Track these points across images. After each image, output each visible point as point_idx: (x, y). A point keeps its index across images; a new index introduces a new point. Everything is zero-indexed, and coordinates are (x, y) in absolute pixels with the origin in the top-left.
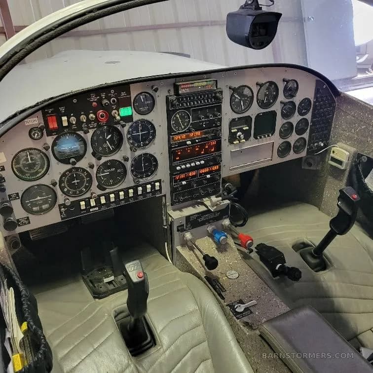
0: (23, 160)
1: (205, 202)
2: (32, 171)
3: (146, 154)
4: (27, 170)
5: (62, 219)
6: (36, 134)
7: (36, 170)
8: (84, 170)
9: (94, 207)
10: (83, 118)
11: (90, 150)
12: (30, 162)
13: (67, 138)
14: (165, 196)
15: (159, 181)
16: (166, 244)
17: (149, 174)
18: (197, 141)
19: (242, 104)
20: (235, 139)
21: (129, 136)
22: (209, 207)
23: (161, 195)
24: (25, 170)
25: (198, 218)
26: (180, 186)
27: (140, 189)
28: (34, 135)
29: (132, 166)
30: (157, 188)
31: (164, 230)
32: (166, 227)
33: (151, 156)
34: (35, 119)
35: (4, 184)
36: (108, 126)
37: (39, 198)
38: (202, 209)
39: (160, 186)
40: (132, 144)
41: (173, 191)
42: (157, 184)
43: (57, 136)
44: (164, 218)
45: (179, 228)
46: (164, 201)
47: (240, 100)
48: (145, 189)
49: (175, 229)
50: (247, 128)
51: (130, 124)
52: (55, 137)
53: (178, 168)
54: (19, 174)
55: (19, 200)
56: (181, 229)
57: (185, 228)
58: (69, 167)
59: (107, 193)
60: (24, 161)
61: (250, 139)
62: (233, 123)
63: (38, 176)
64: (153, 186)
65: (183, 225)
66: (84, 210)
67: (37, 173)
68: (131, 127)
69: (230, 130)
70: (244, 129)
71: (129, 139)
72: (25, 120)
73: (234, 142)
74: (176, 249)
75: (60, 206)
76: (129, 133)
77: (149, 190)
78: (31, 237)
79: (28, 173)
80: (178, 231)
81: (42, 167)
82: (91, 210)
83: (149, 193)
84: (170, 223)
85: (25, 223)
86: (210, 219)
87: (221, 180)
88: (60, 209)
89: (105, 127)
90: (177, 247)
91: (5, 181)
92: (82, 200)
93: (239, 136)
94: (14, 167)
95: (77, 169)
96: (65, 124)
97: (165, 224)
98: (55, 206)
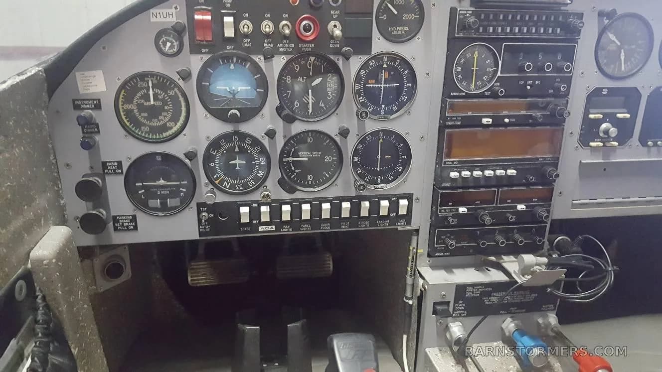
0: (139, 94)
1: (504, 265)
2: (155, 123)
3: (388, 133)
4: (145, 118)
5: (201, 234)
6: (169, 44)
7: (162, 123)
8: (256, 142)
9: (266, 224)
10: (267, 26)
11: (273, 100)
12: (152, 102)
13: (232, 66)
14: (417, 231)
15: (409, 197)
16: (405, 337)
17: (391, 178)
18: (507, 120)
19: (623, 58)
20: (595, 136)
21: (358, 87)
22: (513, 275)
23: (408, 228)
24: (142, 117)
25: (483, 294)
26: (453, 216)
27: (366, 204)
28: (165, 44)
29: (356, 152)
30: (402, 211)
31: (405, 307)
32: (410, 302)
33: (400, 139)
34: (170, 11)
35: (97, 138)
36: (319, 57)
37: (162, 182)
38: (496, 276)
39: (409, 208)
40: (363, 104)
41: (437, 223)
42: (404, 203)
43: (209, 56)
44: (409, 281)
45: (439, 308)
46: (414, 244)
47: (619, 48)
48: (375, 207)
49: (428, 307)
50: (628, 116)
51: (364, 58)
52: (206, 57)
53: (453, 174)
54: (128, 124)
55: (122, 178)
56: (442, 311)
57: (451, 309)
58: (228, 128)
59: (297, 200)
60: (141, 98)
61: (629, 143)
62: (594, 97)
63: (165, 135)
64: (394, 206)
65: (448, 303)
66: (245, 225)
67: (165, 128)
68: (364, 66)
69: (586, 113)
70: (620, 116)
71: (357, 93)
72: (152, 11)
73: (592, 144)
74: (426, 353)
75: (200, 206)
76: (358, 79)
77: (384, 212)
78: (189, 279)
79: (145, 125)
80: (435, 312)
81: (175, 119)
82: (260, 229)
83: (384, 218)
84: (419, 292)
85: (127, 227)
86: (513, 305)
87: (549, 222)
88: (199, 213)
89: (312, 59)
90: (427, 350)
91: (99, 132)
92: (245, 204)
93: (606, 132)
94: (120, 107)
95: (243, 136)
96: (229, 33)
97: (408, 294)
98: (191, 205)
